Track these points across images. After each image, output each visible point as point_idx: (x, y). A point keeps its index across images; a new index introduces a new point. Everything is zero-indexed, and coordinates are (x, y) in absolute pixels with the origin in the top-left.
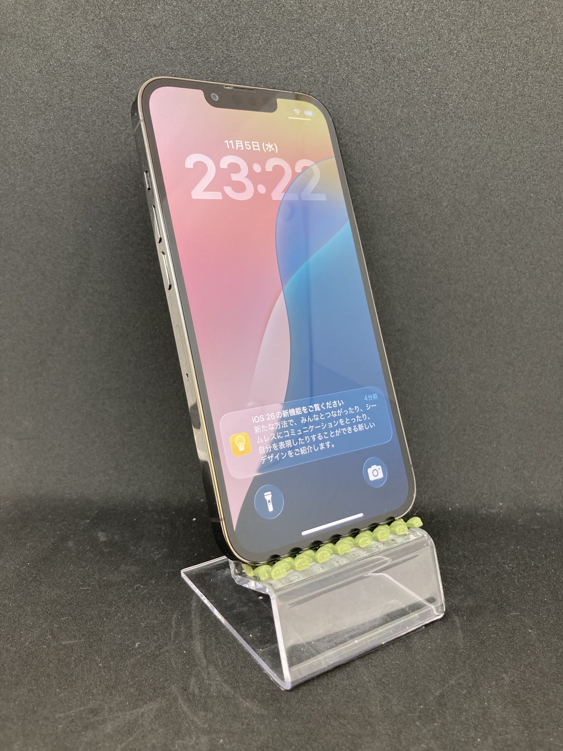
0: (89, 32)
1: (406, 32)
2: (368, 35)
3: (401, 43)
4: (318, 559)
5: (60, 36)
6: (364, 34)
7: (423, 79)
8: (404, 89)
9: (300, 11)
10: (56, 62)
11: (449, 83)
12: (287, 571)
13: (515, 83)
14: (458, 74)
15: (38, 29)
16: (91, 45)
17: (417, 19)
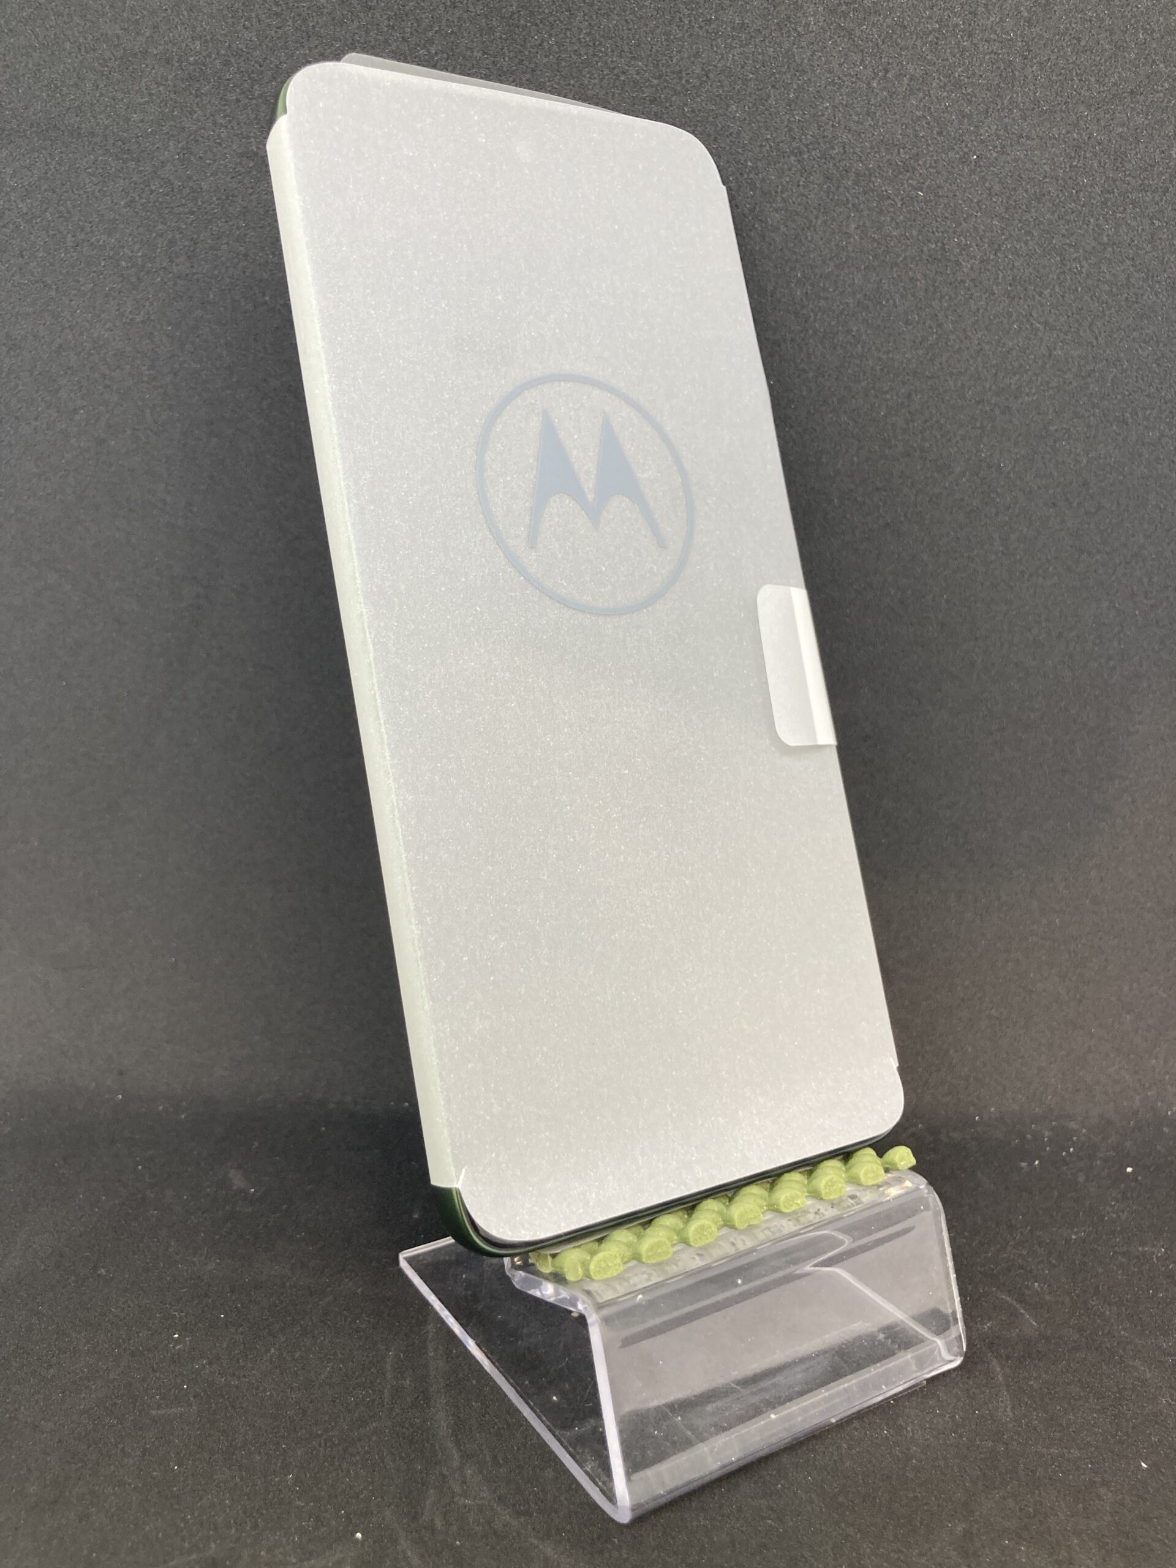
0: (229, 127)
1: (872, 119)
2: (794, 127)
3: (862, 143)
4: (691, 1239)
5: (171, 133)
6: (787, 126)
7: (909, 212)
8: (869, 234)
9: (656, 82)
10: (162, 186)
11: (962, 219)
12: (625, 1263)
13: (1098, 219)
14: (979, 201)
15: (127, 120)
16: (234, 150)
17: (894, 93)
